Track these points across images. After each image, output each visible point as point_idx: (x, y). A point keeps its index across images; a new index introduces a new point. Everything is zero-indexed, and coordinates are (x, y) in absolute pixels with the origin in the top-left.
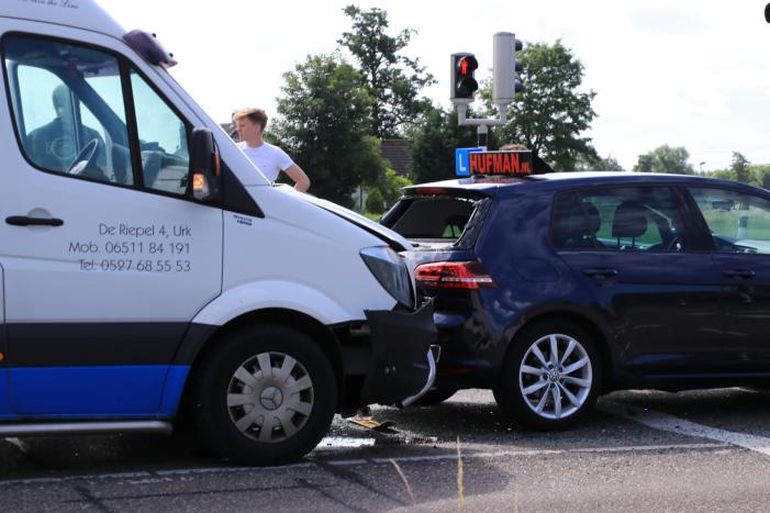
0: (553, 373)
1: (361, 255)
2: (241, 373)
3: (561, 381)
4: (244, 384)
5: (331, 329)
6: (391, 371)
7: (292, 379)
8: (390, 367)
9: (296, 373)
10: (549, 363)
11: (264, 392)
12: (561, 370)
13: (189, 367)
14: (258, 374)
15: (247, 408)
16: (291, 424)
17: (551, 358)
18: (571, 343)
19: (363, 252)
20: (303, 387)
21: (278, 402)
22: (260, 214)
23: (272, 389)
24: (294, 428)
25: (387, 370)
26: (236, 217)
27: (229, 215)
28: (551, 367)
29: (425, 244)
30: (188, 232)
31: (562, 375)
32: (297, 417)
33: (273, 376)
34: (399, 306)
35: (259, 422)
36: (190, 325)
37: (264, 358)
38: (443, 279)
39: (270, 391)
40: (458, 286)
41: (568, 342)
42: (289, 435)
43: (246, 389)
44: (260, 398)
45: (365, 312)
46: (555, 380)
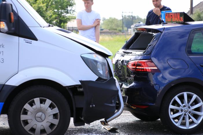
0: (186, 109)
1: (81, 57)
2: (27, 106)
3: (190, 112)
4: (28, 111)
5: (67, 88)
6: (93, 107)
7: (49, 109)
8: (92, 105)
9: (51, 106)
10: (184, 105)
11: (37, 114)
12: (189, 108)
13: (3, 103)
14: (34, 107)
15: (29, 121)
16: (49, 128)
17: (185, 103)
18: (194, 96)
19: (82, 56)
20: (55, 113)
21: (43, 119)
22: (36, 39)
23: (40, 113)
24: (50, 130)
25: (91, 106)
26: (24, 40)
27: (22, 39)
28: (184, 106)
29: (135, 52)
30: (3, 46)
31: (189, 110)
32: (52, 125)
33: (41, 108)
34: (99, 79)
35: (34, 127)
36: (4, 85)
37: (37, 100)
38: (137, 68)
39: (39, 114)
40: (142, 70)
41: (193, 95)
42: (48, 133)
43: (29, 113)
44: (35, 117)
45: (80, 81)
46: (186, 112)
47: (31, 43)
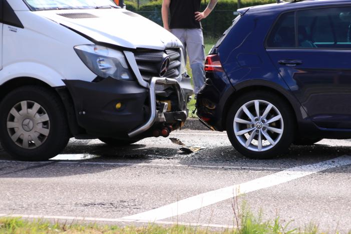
0: (258, 123)
1: (75, 49)
2: (13, 111)
3: (264, 129)
4: (15, 117)
7: (37, 115)
9: (40, 112)
11: (24, 122)
12: (263, 122)
14: (21, 112)
15: (16, 130)
16: (38, 139)
18: (269, 106)
20: (44, 121)
21: (31, 128)
22: (21, 26)
23: (28, 120)
24: (40, 142)
27: (6, 26)
28: (257, 120)
32: (41, 136)
33: (28, 113)
34: (99, 79)
35: (21, 137)
37: (24, 104)
43: (16, 120)
44: (22, 125)
45: (63, 80)
46: (258, 128)
47: (16, 32)
